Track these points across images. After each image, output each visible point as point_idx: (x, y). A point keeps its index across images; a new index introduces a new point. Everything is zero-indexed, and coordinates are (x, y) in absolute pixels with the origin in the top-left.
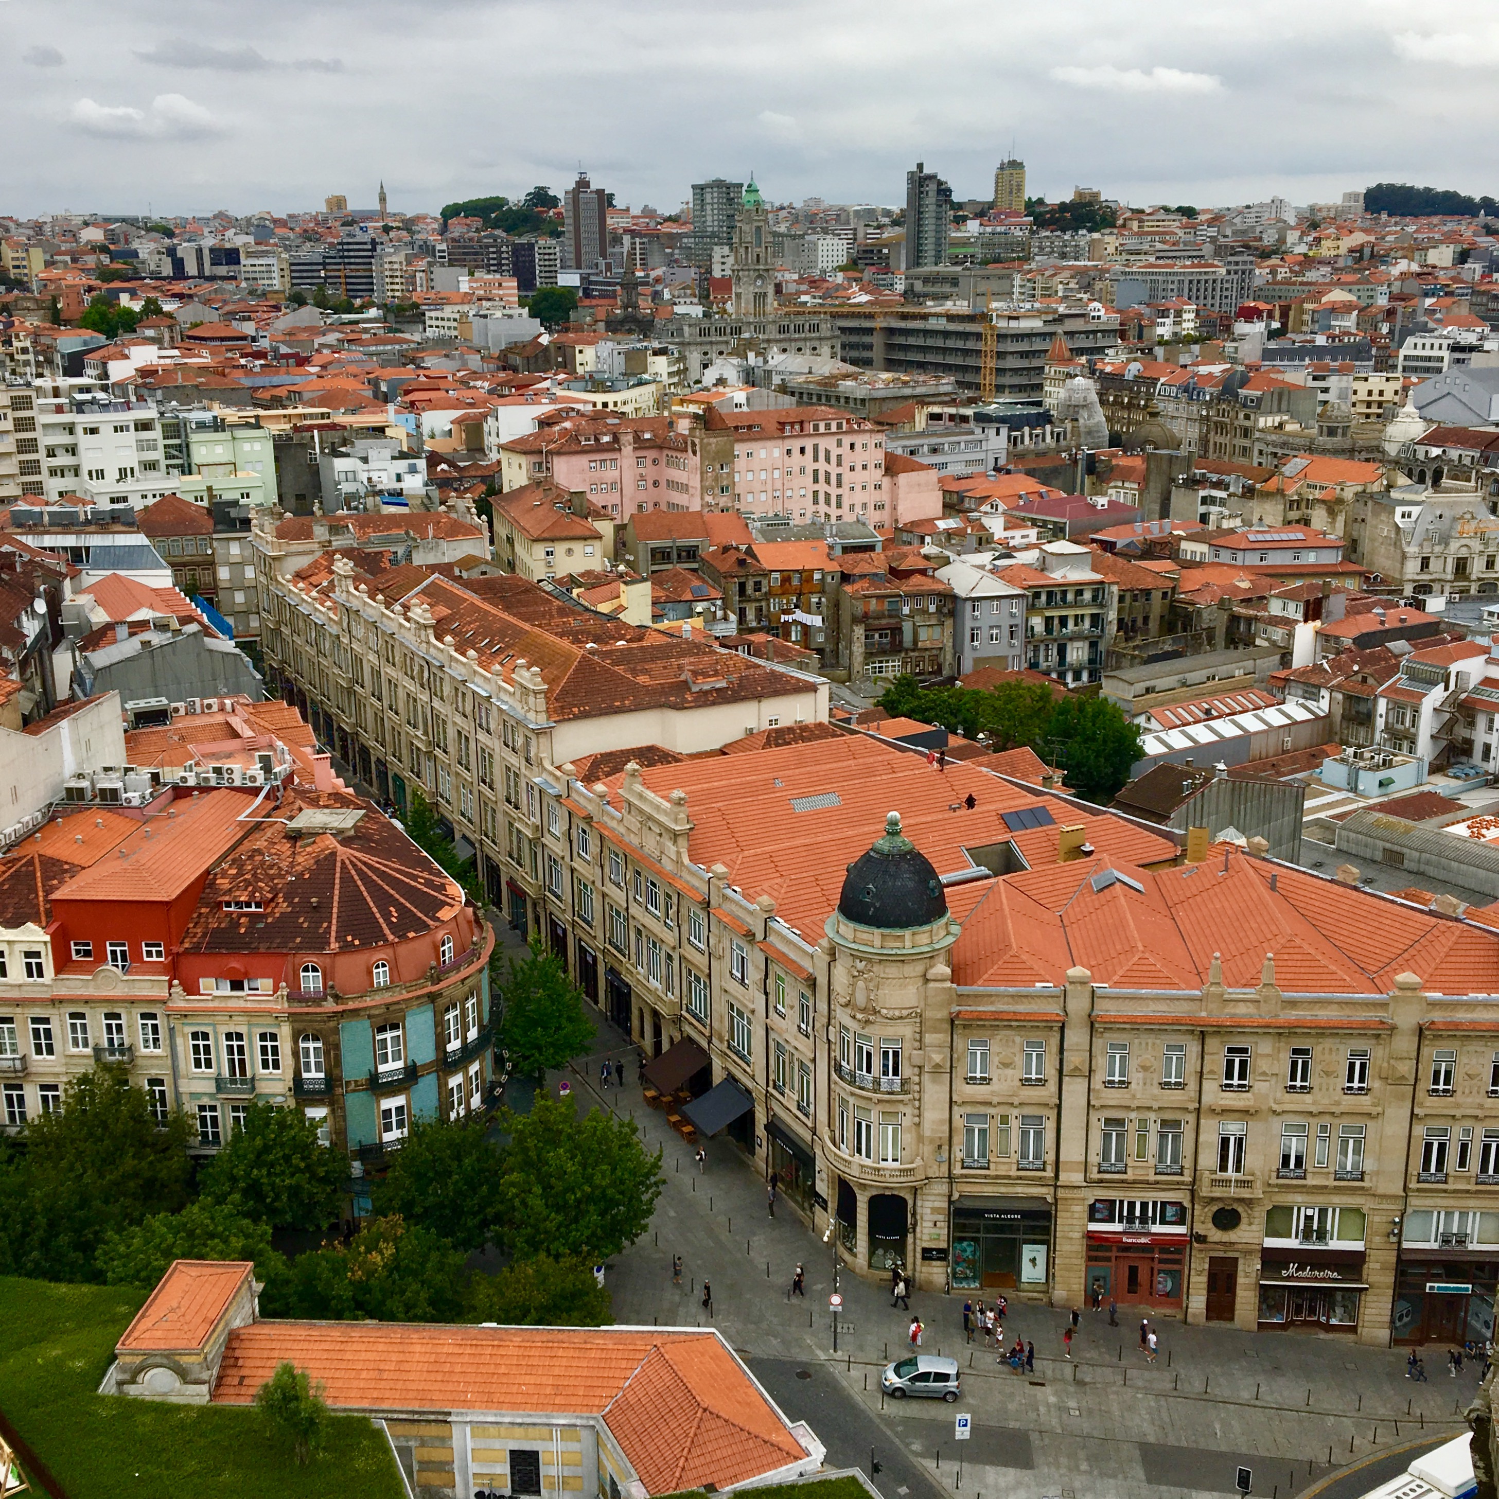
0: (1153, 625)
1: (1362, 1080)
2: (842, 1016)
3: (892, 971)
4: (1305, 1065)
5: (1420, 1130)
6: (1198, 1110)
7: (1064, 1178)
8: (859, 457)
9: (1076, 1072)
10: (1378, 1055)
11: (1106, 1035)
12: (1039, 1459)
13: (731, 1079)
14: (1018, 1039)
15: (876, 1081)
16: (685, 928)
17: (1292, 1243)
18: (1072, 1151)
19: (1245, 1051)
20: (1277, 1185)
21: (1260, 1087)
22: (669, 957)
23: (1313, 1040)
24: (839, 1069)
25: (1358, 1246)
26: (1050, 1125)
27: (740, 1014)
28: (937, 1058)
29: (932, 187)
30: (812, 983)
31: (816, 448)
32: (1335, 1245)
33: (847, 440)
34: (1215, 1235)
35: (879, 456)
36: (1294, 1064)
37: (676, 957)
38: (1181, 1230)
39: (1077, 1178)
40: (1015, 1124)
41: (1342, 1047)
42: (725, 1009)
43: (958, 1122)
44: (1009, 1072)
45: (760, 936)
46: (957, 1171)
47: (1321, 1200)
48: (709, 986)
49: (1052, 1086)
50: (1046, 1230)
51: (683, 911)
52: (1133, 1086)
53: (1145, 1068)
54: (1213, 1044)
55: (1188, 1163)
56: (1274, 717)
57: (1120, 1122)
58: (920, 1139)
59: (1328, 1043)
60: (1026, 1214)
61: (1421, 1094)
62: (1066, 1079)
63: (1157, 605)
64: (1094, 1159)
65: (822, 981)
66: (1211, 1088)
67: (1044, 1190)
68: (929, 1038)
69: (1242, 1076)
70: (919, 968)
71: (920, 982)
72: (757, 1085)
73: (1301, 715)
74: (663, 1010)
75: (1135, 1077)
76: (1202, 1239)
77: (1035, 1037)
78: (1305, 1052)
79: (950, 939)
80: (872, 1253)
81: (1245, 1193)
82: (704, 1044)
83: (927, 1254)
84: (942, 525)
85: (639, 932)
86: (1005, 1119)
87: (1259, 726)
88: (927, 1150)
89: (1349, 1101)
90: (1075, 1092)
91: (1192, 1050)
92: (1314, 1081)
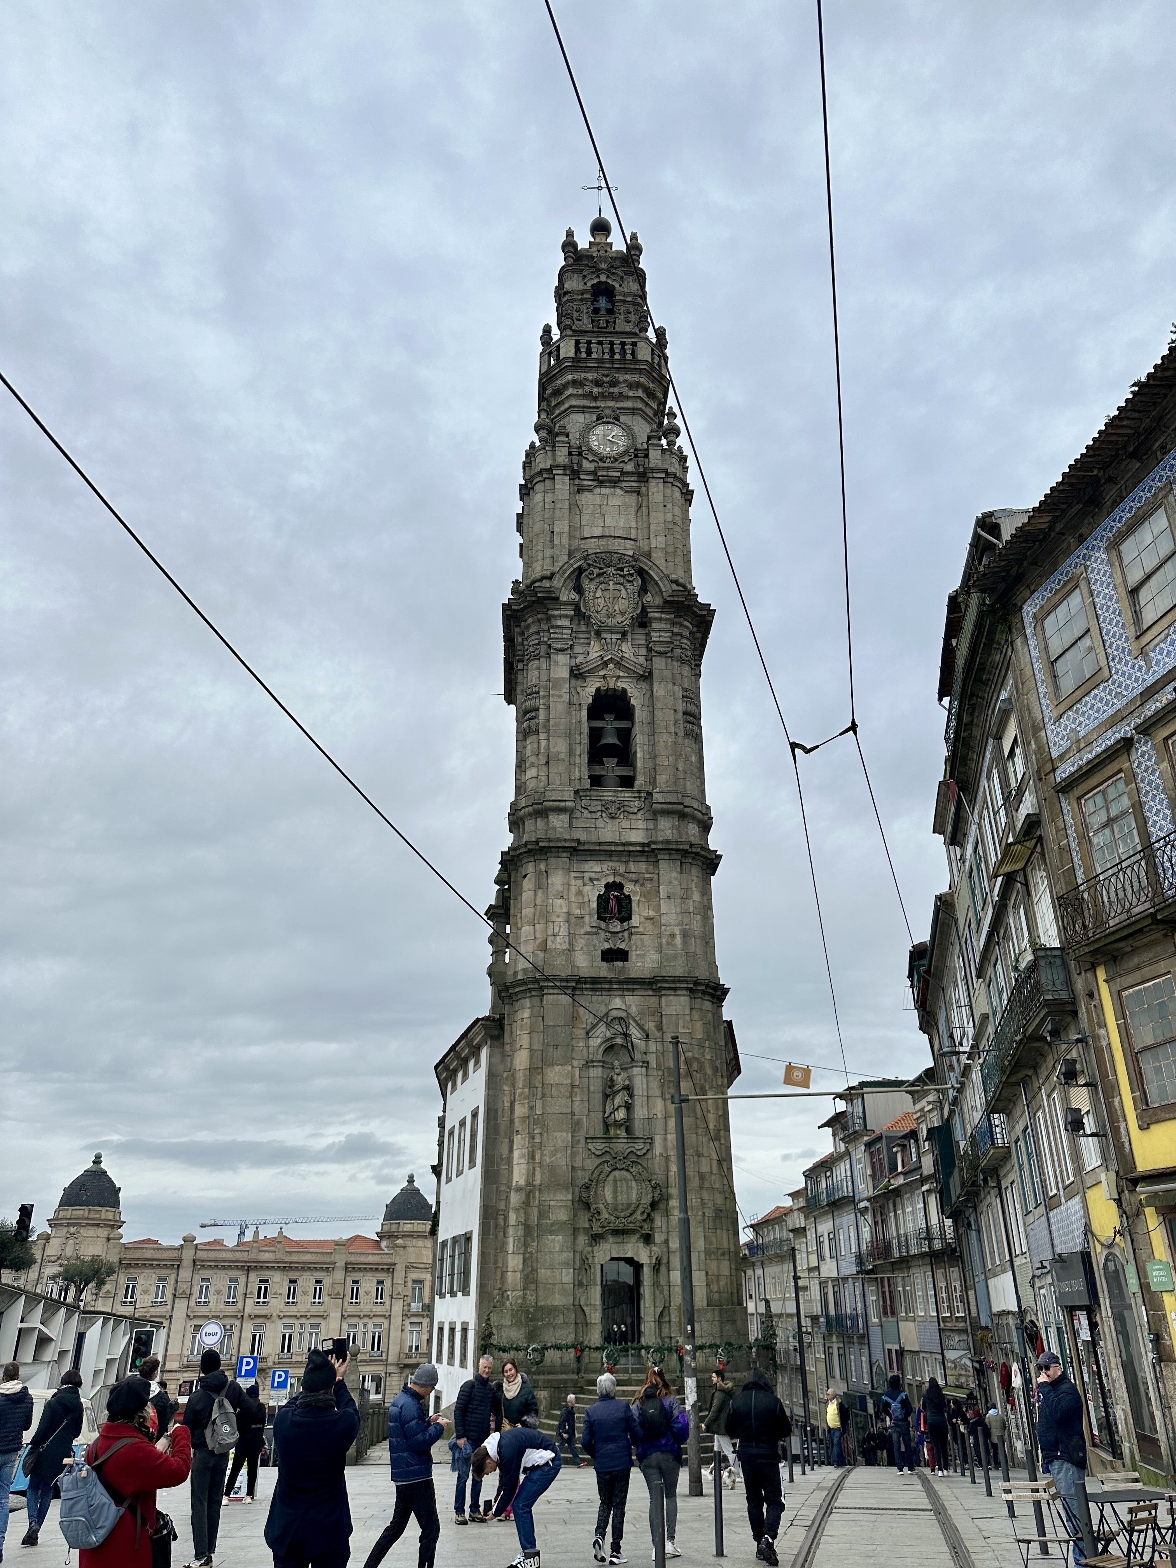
1: (319, 1298)
3: (91, 1232)
4: (294, 1288)
5: (345, 1326)
6: (242, 1316)
9: (182, 1295)
10: (327, 1282)
11: (200, 1272)
14: (154, 1275)
18: (174, 1349)
19: (267, 1281)
20: (279, 1363)
21: (273, 1302)
23: (298, 1274)
36: (290, 1288)
39: (175, 1366)
41: (311, 1278)
44: (146, 1297)
49: (169, 1307)
52: (211, 1304)
53: (218, 1292)
54: (252, 1277)
55: (234, 1352)
59: (306, 1275)
61: (346, 1304)
62: (177, 1300)
66: (249, 1302)
69: (265, 1297)
70: (107, 1232)
71: (105, 1240)
75: (212, 1298)
77: (163, 1273)
78: (294, 1281)
89: (315, 1310)
90: (181, 1306)
91: (242, 1280)
92: (298, 1298)
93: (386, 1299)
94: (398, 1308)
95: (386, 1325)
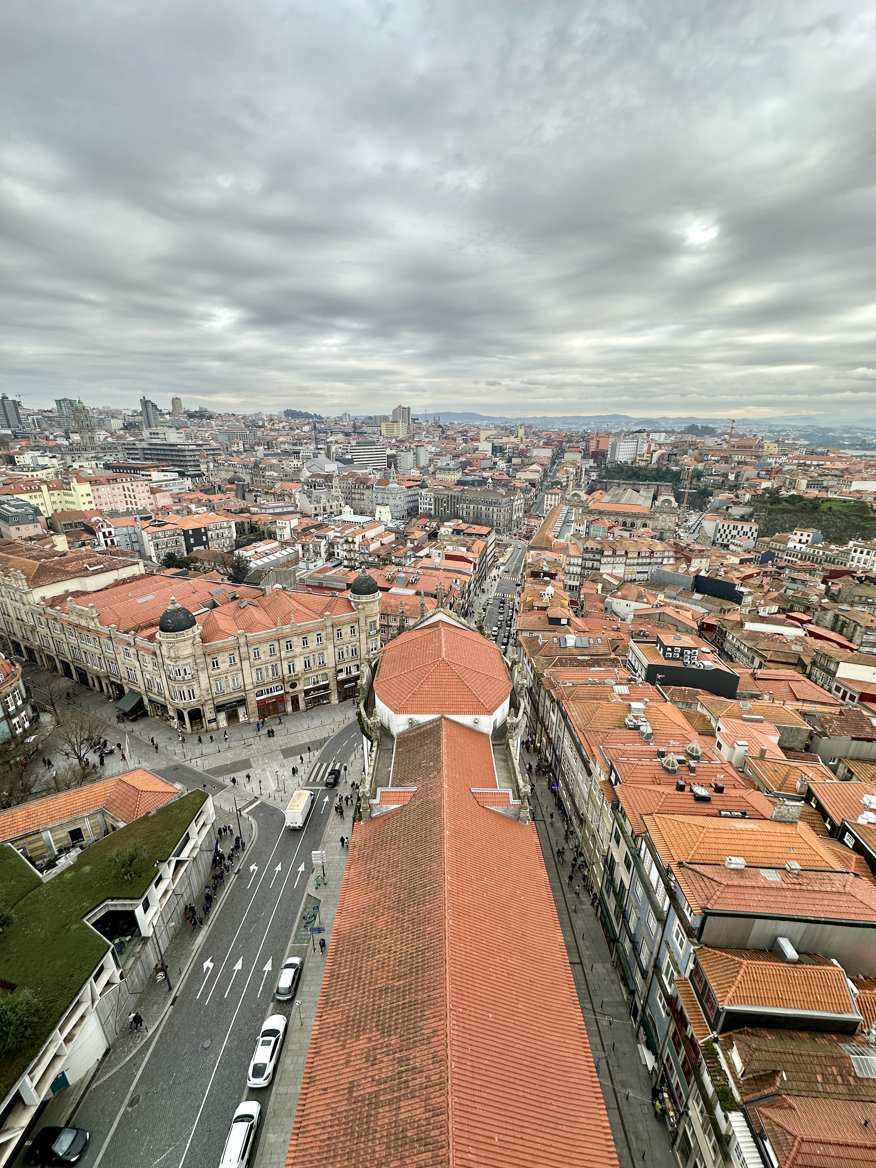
0: (247, 532)
1: (321, 641)
2: (167, 661)
3: (182, 644)
4: (306, 641)
5: (336, 650)
6: (281, 660)
7: (247, 688)
8: (141, 489)
9: (245, 659)
10: (323, 634)
11: (252, 647)
12: (253, 765)
13: (131, 690)
14: (226, 654)
15: (183, 678)
16: (103, 647)
17: (311, 686)
18: (248, 681)
19: (290, 641)
20: (305, 673)
21: (296, 649)
22: (99, 658)
23: (307, 634)
24: (170, 678)
25: (327, 682)
26: (241, 675)
27: (131, 670)
28: (202, 666)
29: (150, 404)
30: (155, 654)
31: (123, 487)
32: (321, 683)
33: (134, 483)
34: (291, 690)
35: (148, 488)
36: (303, 641)
37: (102, 657)
38: (282, 692)
39: (251, 687)
40: (230, 678)
41: (314, 634)
42: (125, 669)
43: (212, 682)
44: (225, 664)
45: (133, 644)
46: (215, 695)
47: (316, 674)
48: (117, 663)
49: (239, 664)
50: (244, 704)
51: (102, 642)
52: (262, 658)
53: (264, 652)
54: (281, 642)
55: (280, 674)
56: (284, 553)
57: (260, 669)
58: (201, 690)
59: (311, 634)
60: (237, 702)
61: (335, 641)
62: (242, 661)
63: (246, 526)
64: (255, 680)
65: (158, 652)
66: (283, 653)
67: (241, 694)
68: (198, 661)
69: (291, 648)
70: (191, 641)
71: (192, 645)
72: (142, 690)
73: (292, 551)
74: (101, 675)
75: (262, 656)
76: (288, 693)
77: (231, 652)
78: (306, 638)
79: (199, 631)
80: (192, 726)
81: (297, 677)
82: (119, 682)
83: (210, 722)
84: (174, 508)
85: (85, 653)
86: (226, 677)
87: (281, 556)
88: (204, 693)
89: (319, 647)
90: (246, 664)
91: (276, 644)
92: (309, 644)
93: (357, 634)
94: (363, 636)
95: (358, 644)
